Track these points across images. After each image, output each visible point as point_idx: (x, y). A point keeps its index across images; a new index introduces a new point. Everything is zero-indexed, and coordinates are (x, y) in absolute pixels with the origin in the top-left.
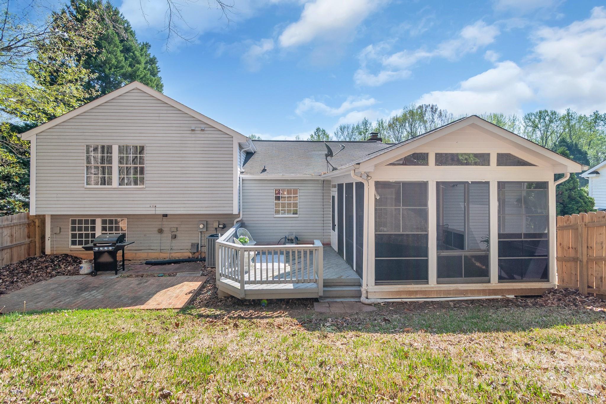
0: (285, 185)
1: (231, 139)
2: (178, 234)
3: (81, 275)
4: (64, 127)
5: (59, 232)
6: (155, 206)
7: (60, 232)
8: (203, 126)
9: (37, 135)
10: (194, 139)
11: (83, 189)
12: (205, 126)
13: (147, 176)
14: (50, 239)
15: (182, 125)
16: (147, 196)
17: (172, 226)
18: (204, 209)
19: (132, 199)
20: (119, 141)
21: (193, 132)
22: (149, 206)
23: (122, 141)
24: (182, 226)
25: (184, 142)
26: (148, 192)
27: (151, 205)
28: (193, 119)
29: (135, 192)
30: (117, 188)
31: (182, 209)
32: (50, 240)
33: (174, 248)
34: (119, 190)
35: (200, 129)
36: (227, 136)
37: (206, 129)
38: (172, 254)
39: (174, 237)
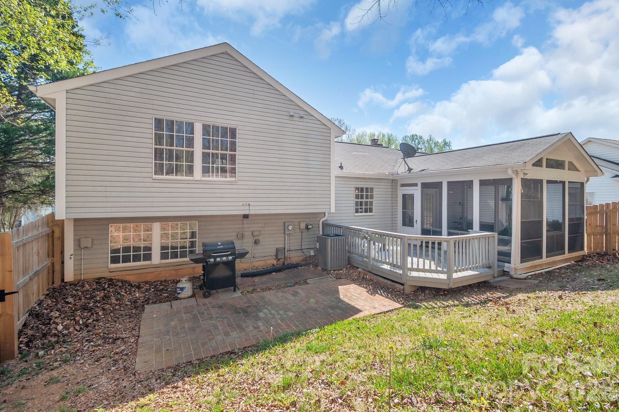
0: (363, 183)
1: (328, 131)
2: (261, 238)
3: (181, 299)
4: (118, 87)
5: (90, 245)
6: (249, 205)
7: (92, 244)
8: (302, 113)
9: (67, 92)
10: (292, 126)
11: (151, 180)
12: (304, 113)
13: (238, 166)
14: (72, 257)
15: (280, 109)
16: (240, 191)
17: (254, 229)
18: (302, 207)
19: (220, 195)
20: (203, 118)
21: (291, 119)
22: (241, 204)
23: (207, 119)
24: (266, 229)
25: (282, 129)
26: (241, 187)
27: (244, 203)
28: (291, 103)
29: (224, 187)
30: (201, 181)
31: (279, 207)
32: (72, 259)
33: (257, 255)
34: (203, 182)
35: (298, 115)
36: (324, 127)
37: (305, 116)
38: (254, 263)
39: (256, 242)
